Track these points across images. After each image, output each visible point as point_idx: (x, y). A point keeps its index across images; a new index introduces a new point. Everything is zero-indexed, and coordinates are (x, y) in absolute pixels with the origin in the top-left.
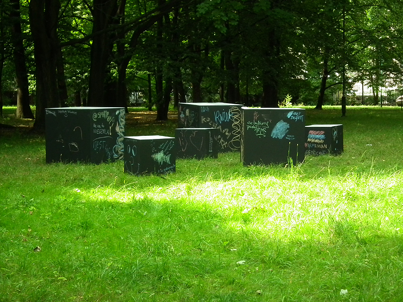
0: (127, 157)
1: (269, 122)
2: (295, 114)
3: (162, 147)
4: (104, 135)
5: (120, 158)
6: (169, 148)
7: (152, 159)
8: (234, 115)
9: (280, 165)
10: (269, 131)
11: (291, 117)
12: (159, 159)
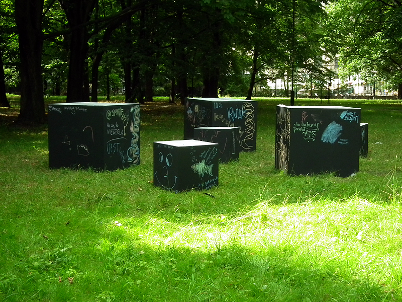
0: (158, 167)
1: (320, 123)
2: (350, 114)
3: (204, 155)
4: (118, 136)
5: (135, 162)
6: (211, 156)
7: (192, 170)
8: (247, 111)
9: (331, 174)
10: (319, 134)
11: (344, 118)
12: (199, 170)
